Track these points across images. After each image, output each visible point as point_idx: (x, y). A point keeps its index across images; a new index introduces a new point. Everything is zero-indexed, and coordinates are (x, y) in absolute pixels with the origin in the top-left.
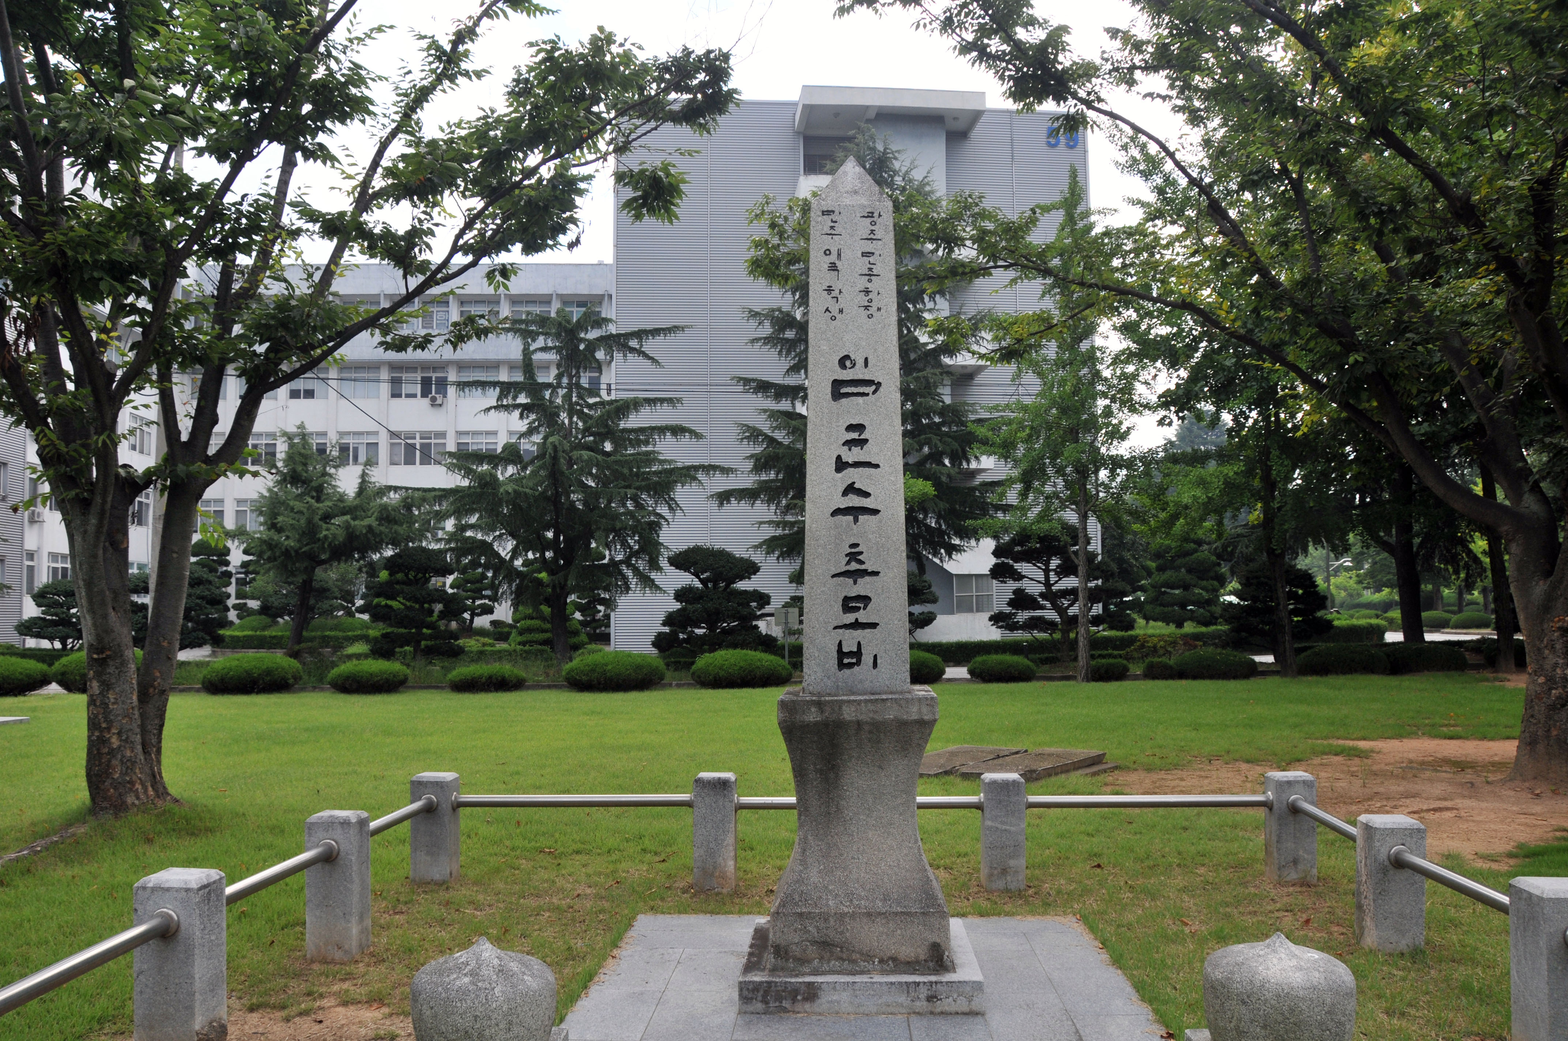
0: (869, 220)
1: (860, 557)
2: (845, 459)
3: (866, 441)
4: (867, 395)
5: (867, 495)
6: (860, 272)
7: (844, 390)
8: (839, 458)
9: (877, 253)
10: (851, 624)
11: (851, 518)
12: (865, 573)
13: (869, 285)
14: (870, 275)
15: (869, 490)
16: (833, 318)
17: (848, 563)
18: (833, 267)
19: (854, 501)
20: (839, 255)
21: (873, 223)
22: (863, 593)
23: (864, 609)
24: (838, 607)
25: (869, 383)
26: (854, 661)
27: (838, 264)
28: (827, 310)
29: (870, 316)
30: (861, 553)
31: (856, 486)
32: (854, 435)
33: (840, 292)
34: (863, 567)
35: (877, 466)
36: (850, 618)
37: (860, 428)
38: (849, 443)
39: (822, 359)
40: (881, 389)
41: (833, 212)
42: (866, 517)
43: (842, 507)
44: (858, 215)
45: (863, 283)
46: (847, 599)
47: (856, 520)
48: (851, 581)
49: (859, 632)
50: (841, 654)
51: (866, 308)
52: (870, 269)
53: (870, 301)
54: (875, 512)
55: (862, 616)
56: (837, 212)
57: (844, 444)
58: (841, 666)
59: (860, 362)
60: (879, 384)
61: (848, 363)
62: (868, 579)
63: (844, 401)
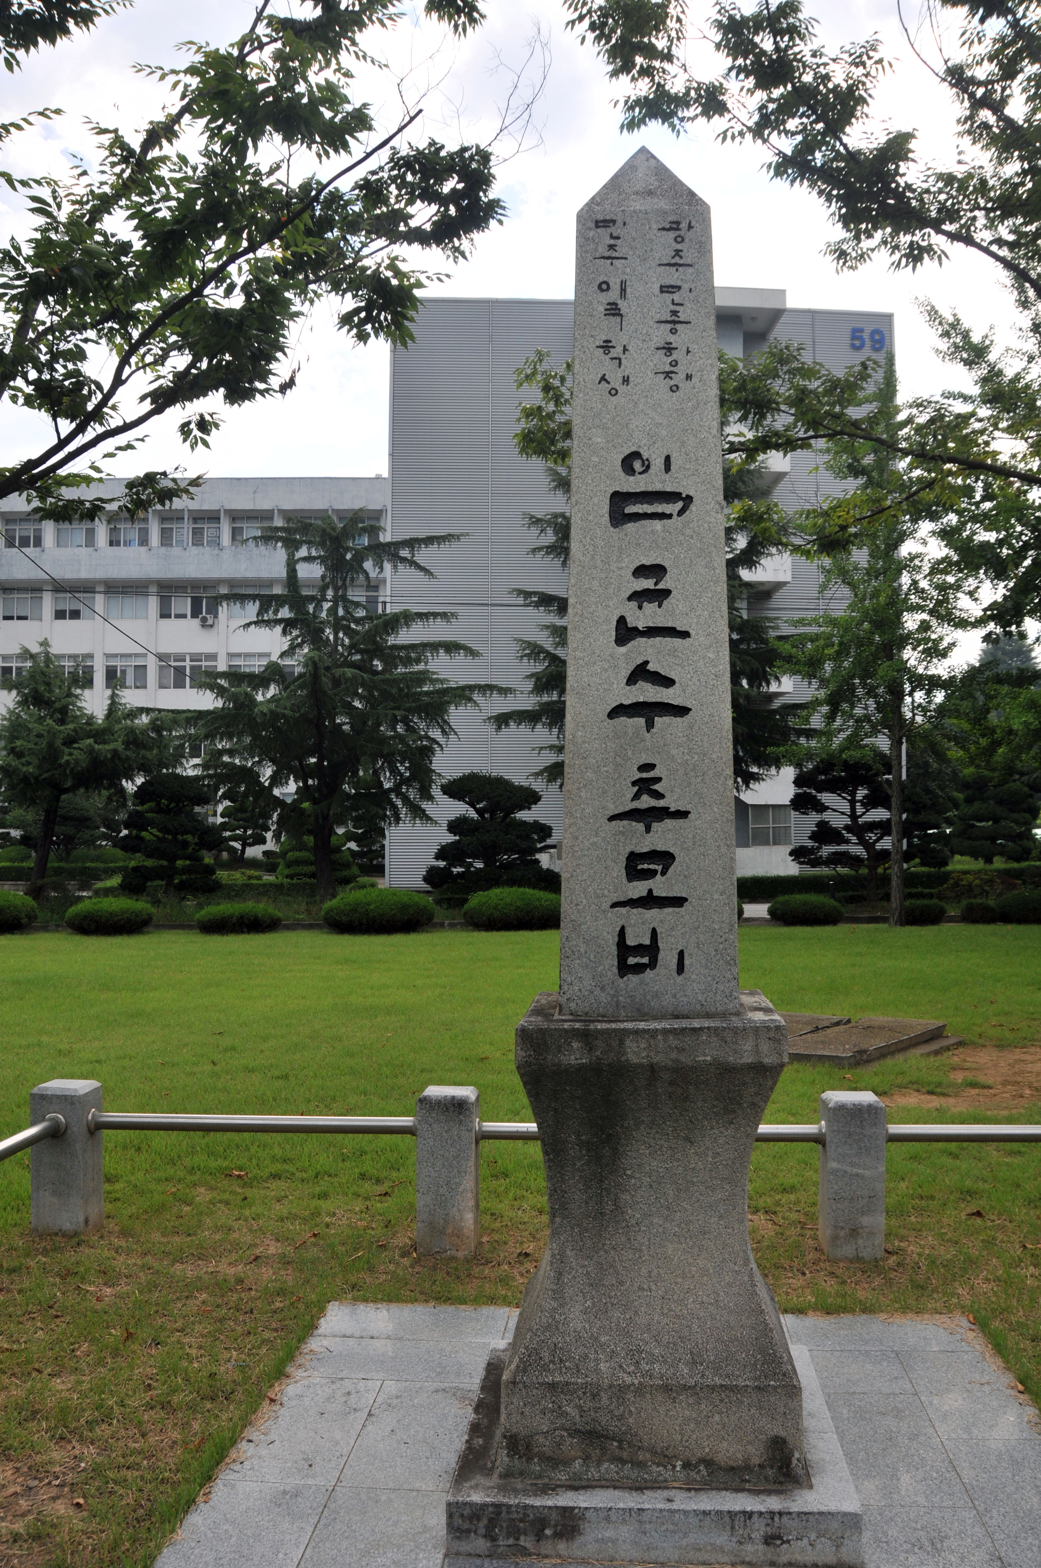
0: (672, 235)
1: (656, 787)
2: (631, 622)
3: (667, 593)
4: (670, 516)
5: (668, 682)
6: (658, 317)
7: (630, 509)
8: (622, 620)
9: (686, 287)
10: (641, 899)
11: (642, 721)
12: (664, 813)
13: (672, 338)
14: (674, 322)
15: (672, 675)
16: (613, 392)
17: (637, 796)
18: (613, 310)
19: (648, 692)
20: (623, 291)
21: (679, 240)
22: (660, 848)
23: (663, 873)
24: (619, 870)
25: (672, 497)
26: (645, 960)
27: (622, 304)
28: (603, 379)
29: (674, 389)
30: (659, 780)
31: (651, 667)
32: (648, 584)
33: (625, 349)
34: (661, 803)
35: (685, 635)
36: (639, 889)
37: (657, 571)
38: (638, 597)
39: (595, 459)
40: (693, 507)
41: (614, 222)
42: (666, 719)
43: (627, 702)
44: (655, 226)
45: (662, 334)
46: (633, 858)
47: (650, 725)
48: (641, 827)
49: (654, 912)
50: (623, 949)
51: (668, 375)
52: (674, 313)
53: (675, 363)
54: (682, 711)
55: (660, 886)
56: (619, 223)
57: (630, 599)
58: (624, 969)
59: (658, 463)
60: (689, 499)
61: (637, 465)
62: (669, 823)
63: (630, 527)
